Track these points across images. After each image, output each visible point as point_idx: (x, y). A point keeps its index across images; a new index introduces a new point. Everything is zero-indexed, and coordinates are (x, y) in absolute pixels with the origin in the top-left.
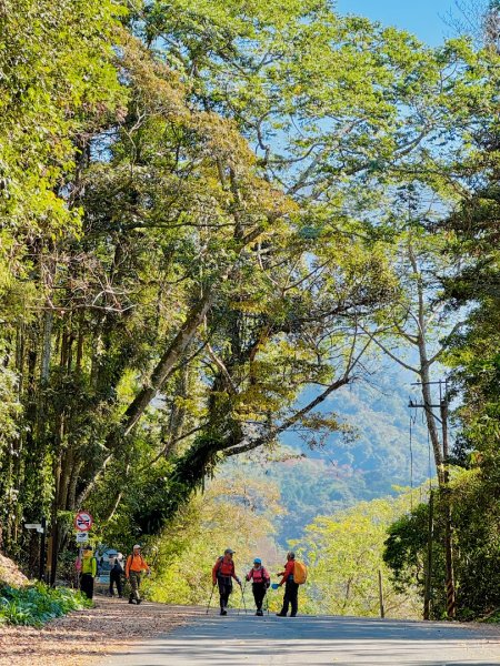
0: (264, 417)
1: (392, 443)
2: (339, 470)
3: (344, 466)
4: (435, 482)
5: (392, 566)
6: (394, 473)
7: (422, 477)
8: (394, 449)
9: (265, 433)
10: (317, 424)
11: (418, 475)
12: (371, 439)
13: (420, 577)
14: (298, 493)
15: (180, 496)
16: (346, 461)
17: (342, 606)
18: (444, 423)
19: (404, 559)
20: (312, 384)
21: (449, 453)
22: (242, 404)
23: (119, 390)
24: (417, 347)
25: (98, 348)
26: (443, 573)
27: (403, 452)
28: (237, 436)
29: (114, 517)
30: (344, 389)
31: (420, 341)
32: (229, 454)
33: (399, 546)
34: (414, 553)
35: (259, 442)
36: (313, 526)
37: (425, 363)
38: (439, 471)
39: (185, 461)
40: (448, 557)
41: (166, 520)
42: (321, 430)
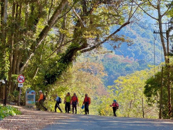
0: (96, 37)
1: (149, 49)
2: (129, 59)
3: (131, 58)
4: (164, 63)
5: (147, 96)
6: (149, 61)
7: (160, 62)
8: (150, 51)
9: (96, 44)
10: (117, 39)
11: (158, 61)
12: (141, 48)
13: (158, 101)
14: (114, 68)
15: (62, 68)
16: (131, 56)
17: (128, 111)
18: (168, 40)
19: (152, 93)
20: (116, 25)
21: (169, 51)
22: (87, 32)
23: (38, 26)
24: (157, 10)
25: (28, 9)
26: (167, 99)
27: (153, 52)
28: (85, 45)
29: (36, 77)
30: (128, 26)
31: (158, 8)
32: (82, 52)
33: (150, 88)
34: (156, 91)
35: (94, 47)
36: (117, 81)
37: (160, 16)
38: (165, 58)
39: (65, 55)
40: (169, 92)
41: (57, 78)
42: (118, 42)
